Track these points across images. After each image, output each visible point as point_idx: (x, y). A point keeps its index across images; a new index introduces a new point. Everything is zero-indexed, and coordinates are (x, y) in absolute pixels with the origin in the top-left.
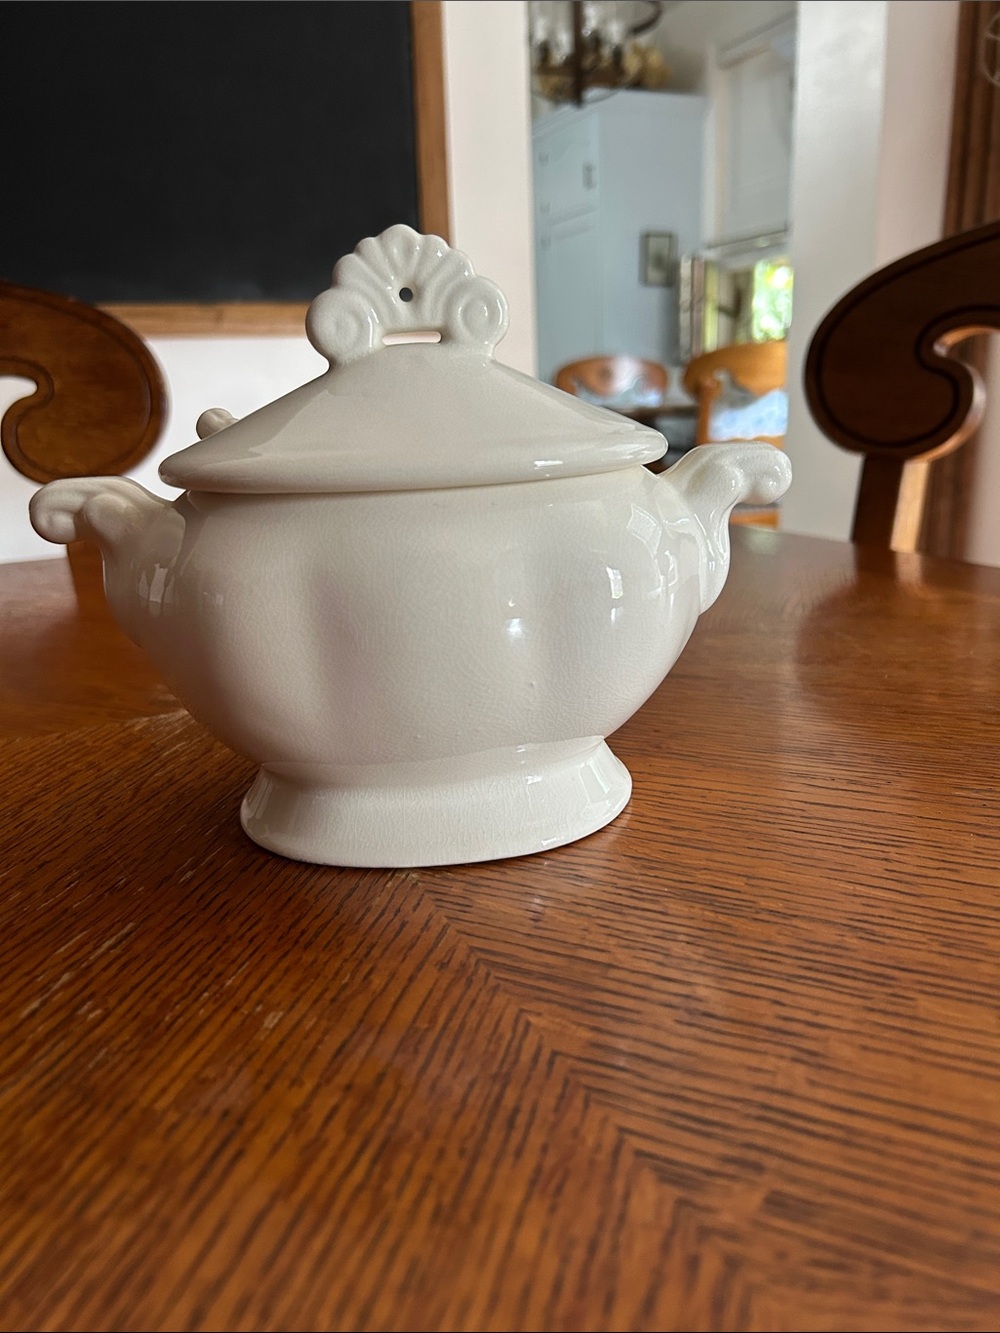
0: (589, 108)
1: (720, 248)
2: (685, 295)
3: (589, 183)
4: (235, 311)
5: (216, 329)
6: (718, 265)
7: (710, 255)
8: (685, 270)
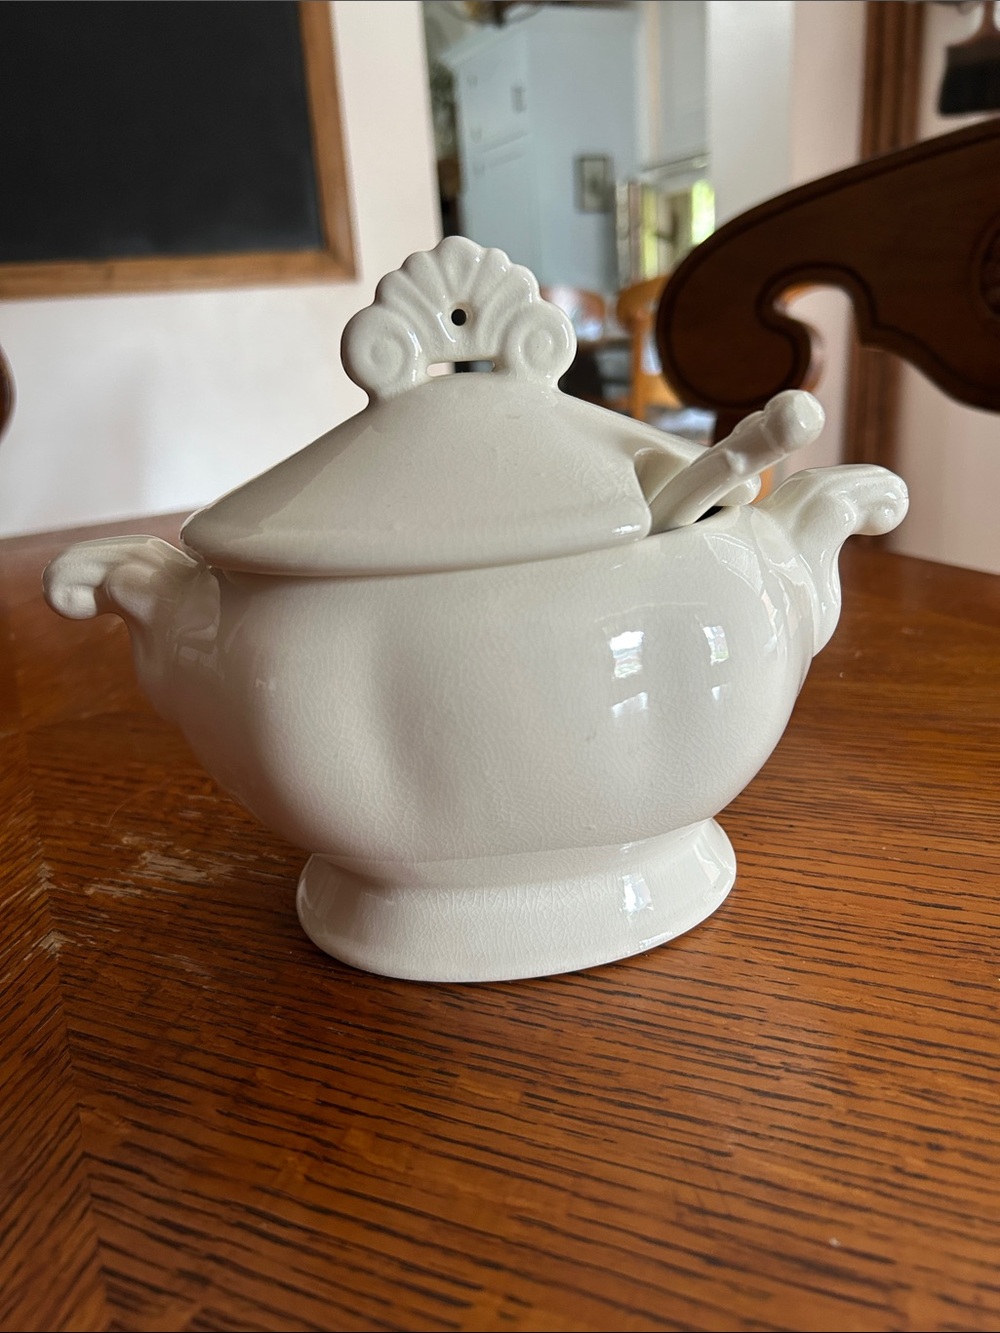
0: (510, 29)
1: (656, 171)
2: (622, 220)
3: (519, 106)
4: (125, 267)
5: (107, 286)
6: (656, 188)
7: (647, 178)
8: (621, 194)
